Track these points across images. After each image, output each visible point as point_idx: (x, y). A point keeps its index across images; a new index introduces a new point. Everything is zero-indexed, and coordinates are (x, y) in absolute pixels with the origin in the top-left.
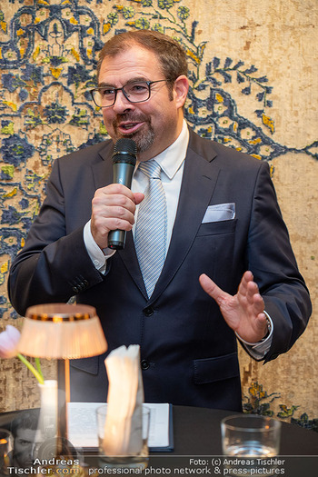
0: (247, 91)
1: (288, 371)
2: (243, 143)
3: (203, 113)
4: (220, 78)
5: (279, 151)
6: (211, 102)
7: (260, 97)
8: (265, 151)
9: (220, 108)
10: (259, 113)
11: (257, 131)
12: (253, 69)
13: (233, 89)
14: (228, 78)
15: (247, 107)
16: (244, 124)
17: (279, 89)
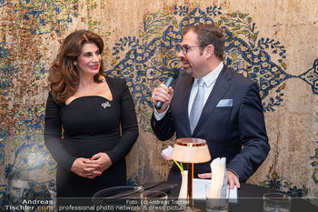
0: (275, 52)
1: (289, 168)
2: (273, 73)
3: (256, 60)
4: (264, 46)
5: (288, 76)
6: (260, 56)
7: (281, 54)
8: (282, 76)
9: (263, 59)
10: (280, 61)
11: (279, 68)
12: (278, 43)
13: (269, 51)
14: (267, 47)
15: (275, 58)
16: (273, 65)
17: (289, 51)
